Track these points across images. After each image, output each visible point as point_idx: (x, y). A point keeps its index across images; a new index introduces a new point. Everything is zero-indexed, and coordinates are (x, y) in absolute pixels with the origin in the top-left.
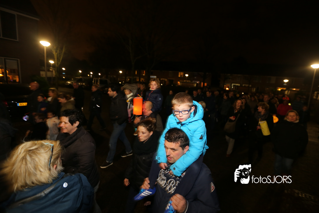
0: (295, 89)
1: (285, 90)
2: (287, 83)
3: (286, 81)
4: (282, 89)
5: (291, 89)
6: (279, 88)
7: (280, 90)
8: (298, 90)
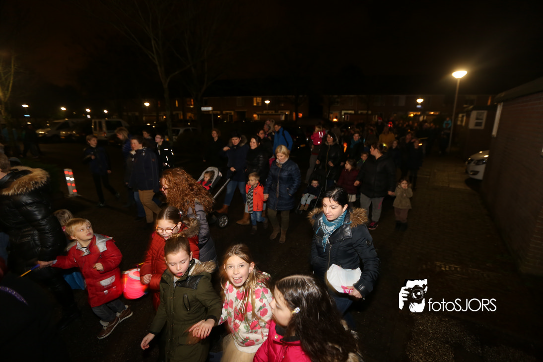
0: (432, 113)
1: (420, 115)
2: (421, 104)
3: (420, 101)
4: (415, 113)
5: (427, 112)
6: (411, 113)
7: (412, 115)
8: (437, 113)
